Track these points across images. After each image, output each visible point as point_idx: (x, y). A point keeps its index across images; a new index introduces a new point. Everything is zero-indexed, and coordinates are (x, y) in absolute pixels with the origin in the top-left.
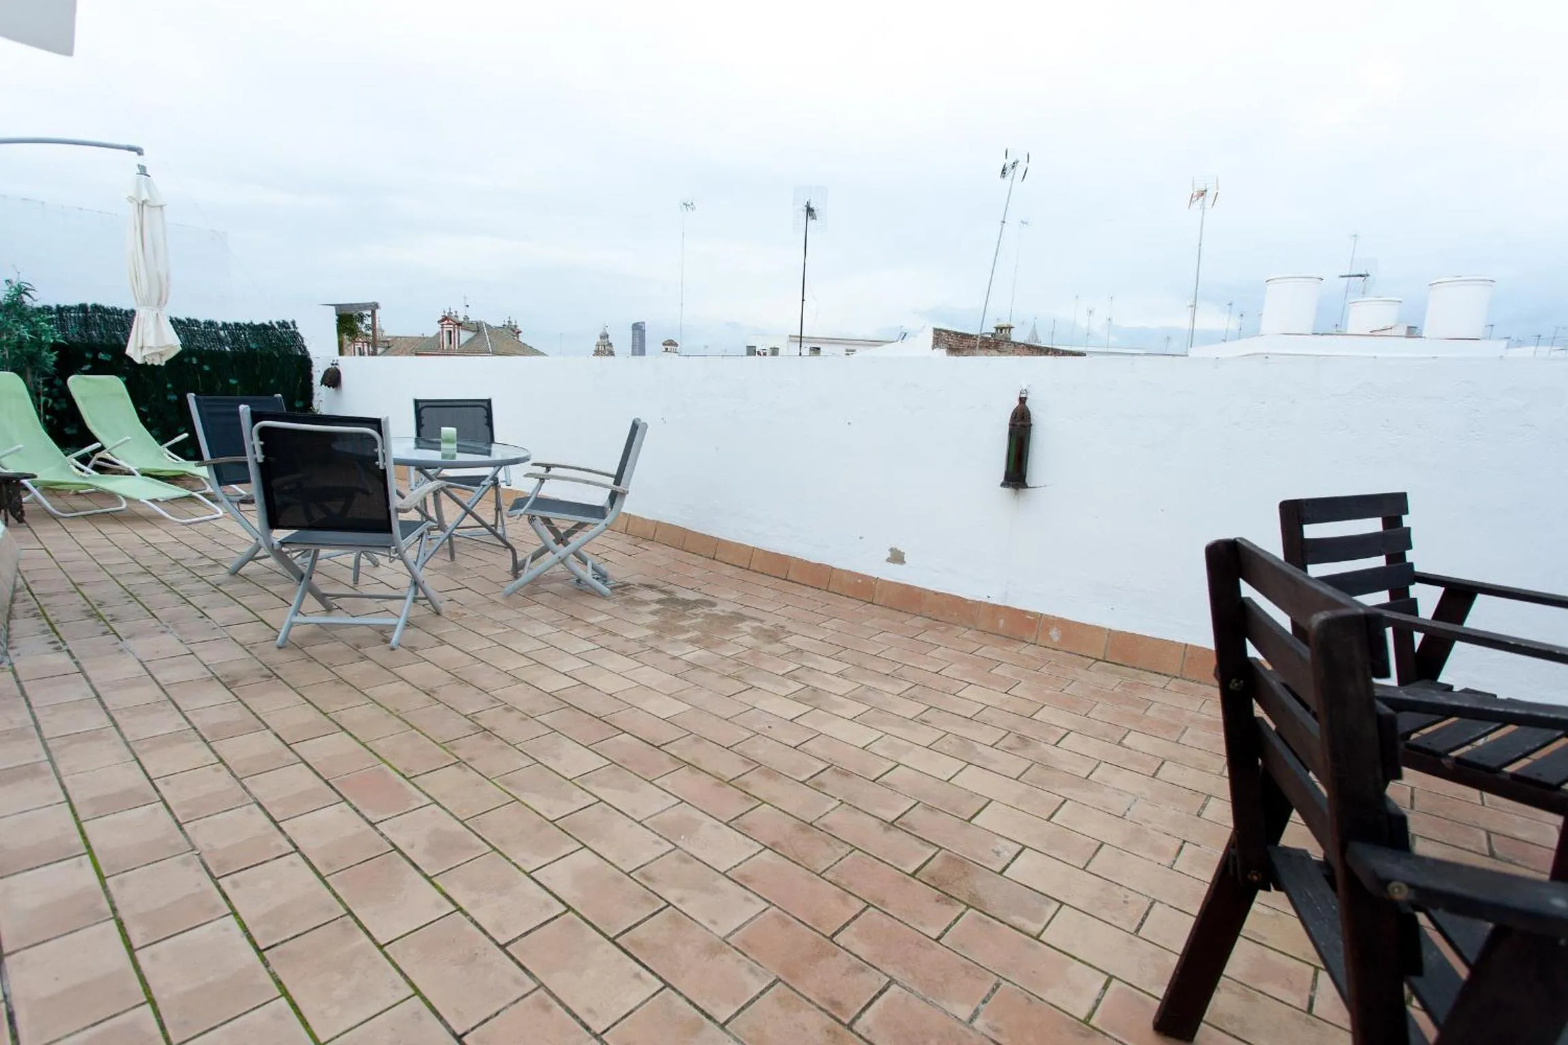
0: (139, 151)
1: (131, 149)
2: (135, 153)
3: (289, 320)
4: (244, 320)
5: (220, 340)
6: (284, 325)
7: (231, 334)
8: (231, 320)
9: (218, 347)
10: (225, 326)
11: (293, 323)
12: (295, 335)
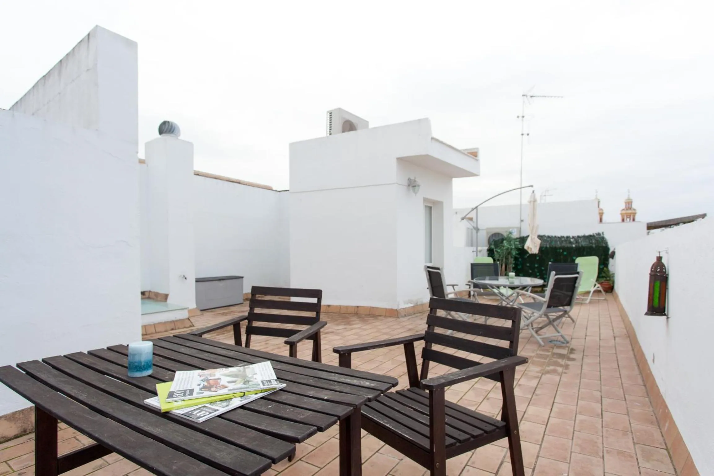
0: (532, 186)
1: (530, 186)
2: (531, 187)
3: (601, 232)
4: (581, 234)
5: (571, 243)
6: (599, 234)
7: (575, 240)
8: (576, 235)
9: (569, 245)
10: (573, 237)
11: (603, 233)
12: (603, 238)
